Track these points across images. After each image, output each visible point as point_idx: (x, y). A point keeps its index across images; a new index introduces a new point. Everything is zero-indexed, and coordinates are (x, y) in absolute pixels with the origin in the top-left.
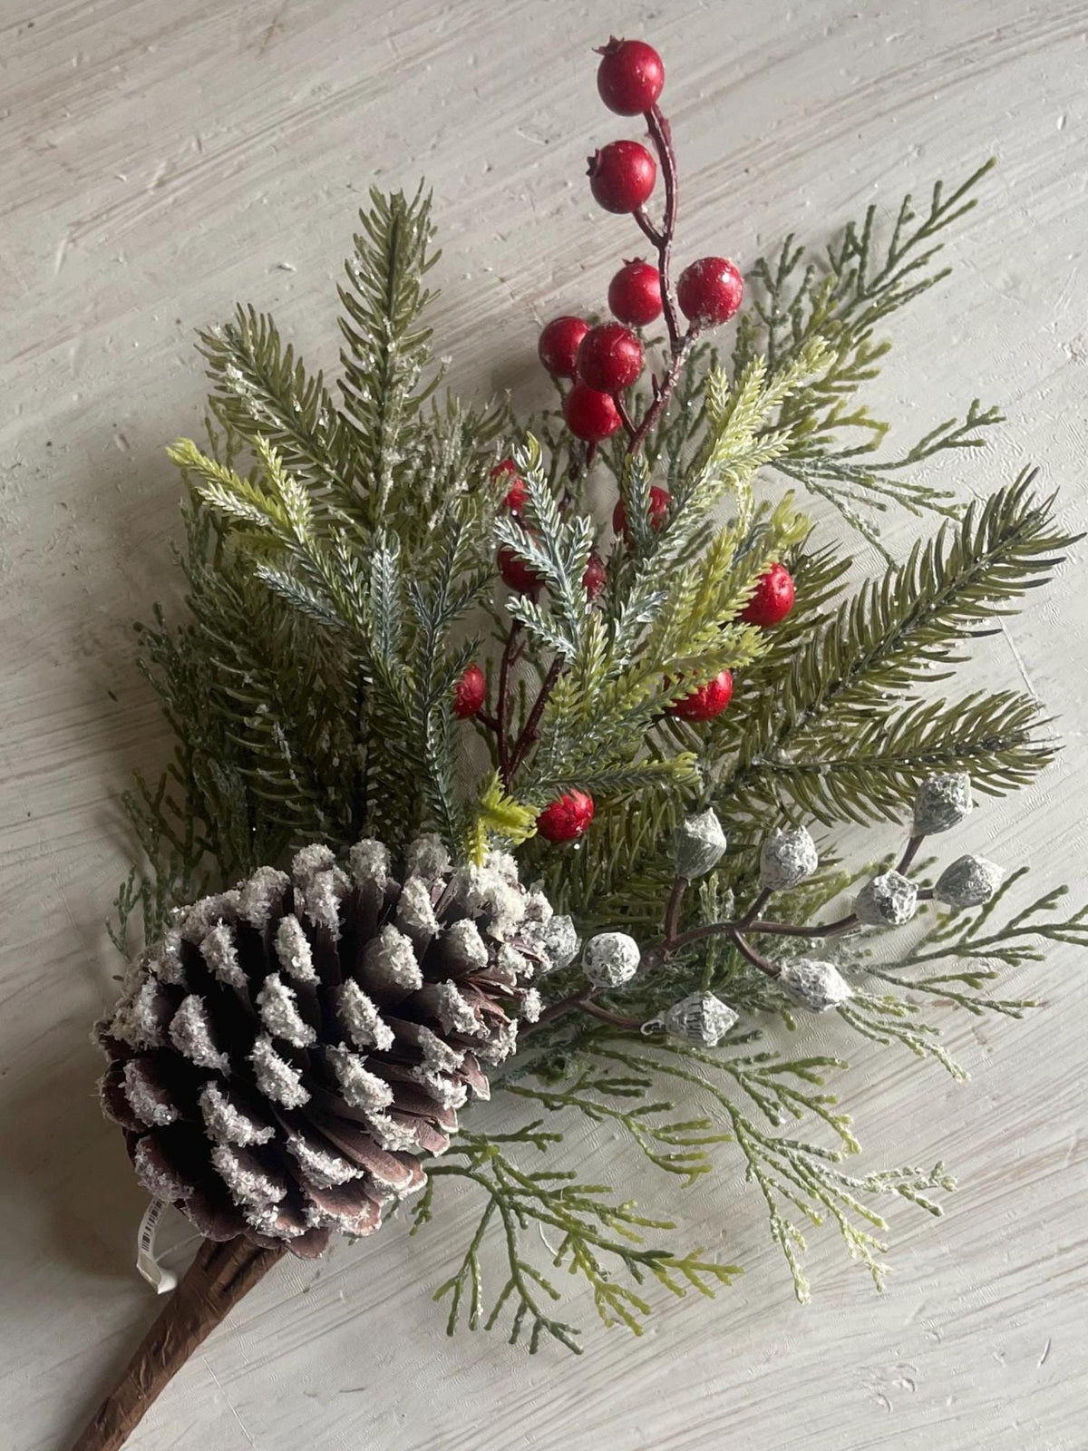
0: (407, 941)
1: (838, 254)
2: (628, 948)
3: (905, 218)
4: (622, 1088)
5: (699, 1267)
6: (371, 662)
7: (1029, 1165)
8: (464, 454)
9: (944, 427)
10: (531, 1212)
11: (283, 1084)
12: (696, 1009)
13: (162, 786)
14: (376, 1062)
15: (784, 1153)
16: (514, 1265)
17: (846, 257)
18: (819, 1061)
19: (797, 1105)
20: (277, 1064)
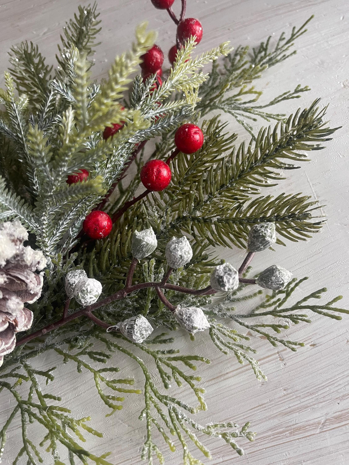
1: (257, 51)
3: (281, 39)
4: (98, 357)
7: (299, 429)
9: (285, 94)
10: (34, 415)
12: (132, 323)
15: (166, 404)
16: (25, 441)
17: (260, 52)
18: (196, 358)
19: (181, 379)
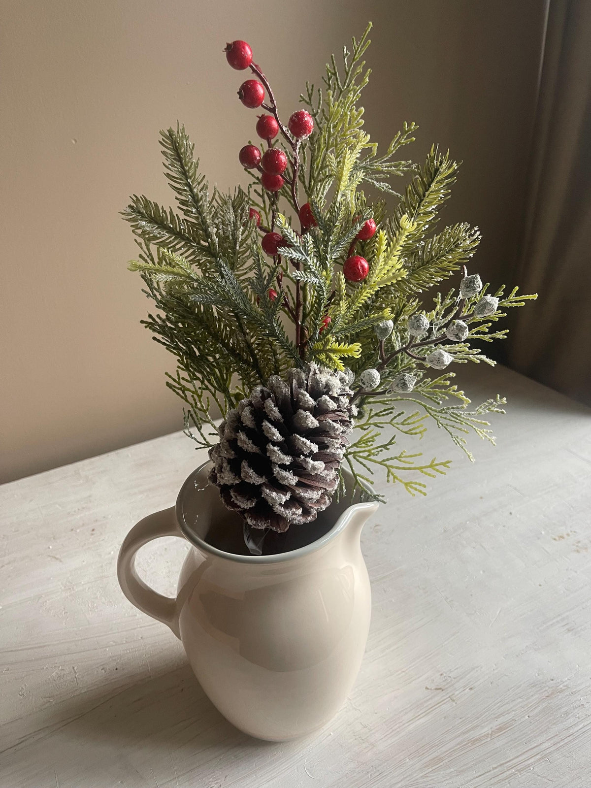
0: (308, 413)
2: (376, 374)
4: (384, 413)
5: (437, 465)
6: (242, 310)
8: (236, 216)
11: (289, 479)
12: (402, 381)
13: (178, 374)
14: (315, 457)
15: (446, 413)
17: (330, 78)
20: (285, 474)
